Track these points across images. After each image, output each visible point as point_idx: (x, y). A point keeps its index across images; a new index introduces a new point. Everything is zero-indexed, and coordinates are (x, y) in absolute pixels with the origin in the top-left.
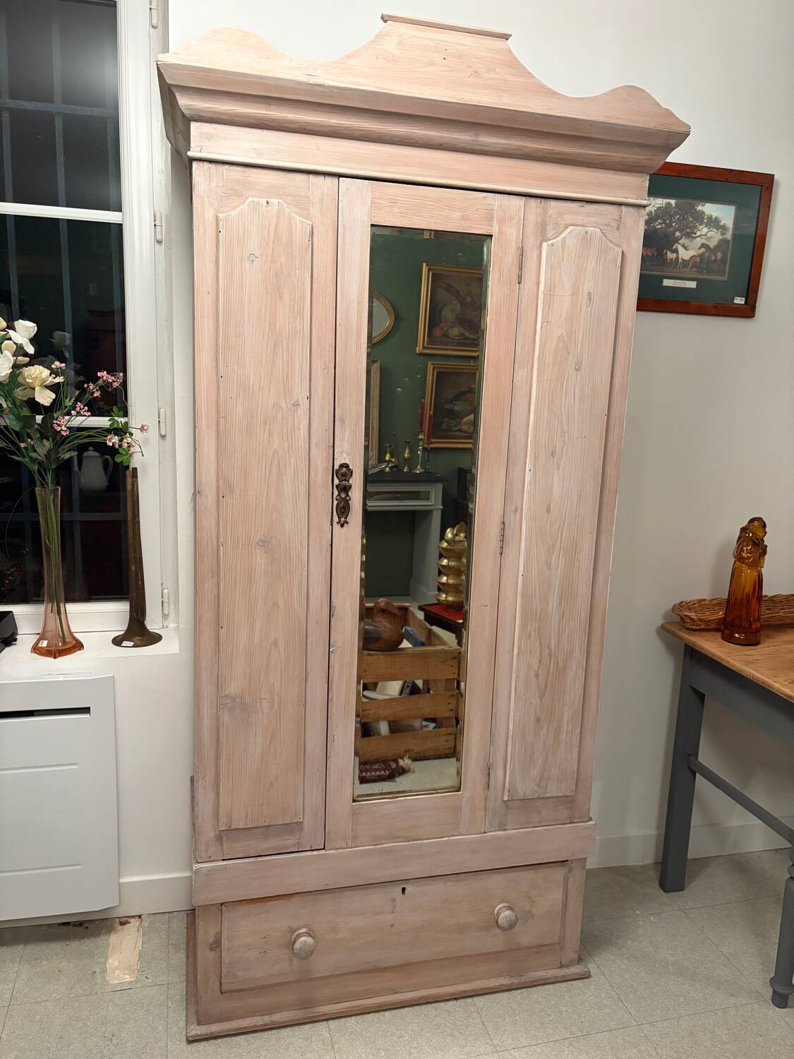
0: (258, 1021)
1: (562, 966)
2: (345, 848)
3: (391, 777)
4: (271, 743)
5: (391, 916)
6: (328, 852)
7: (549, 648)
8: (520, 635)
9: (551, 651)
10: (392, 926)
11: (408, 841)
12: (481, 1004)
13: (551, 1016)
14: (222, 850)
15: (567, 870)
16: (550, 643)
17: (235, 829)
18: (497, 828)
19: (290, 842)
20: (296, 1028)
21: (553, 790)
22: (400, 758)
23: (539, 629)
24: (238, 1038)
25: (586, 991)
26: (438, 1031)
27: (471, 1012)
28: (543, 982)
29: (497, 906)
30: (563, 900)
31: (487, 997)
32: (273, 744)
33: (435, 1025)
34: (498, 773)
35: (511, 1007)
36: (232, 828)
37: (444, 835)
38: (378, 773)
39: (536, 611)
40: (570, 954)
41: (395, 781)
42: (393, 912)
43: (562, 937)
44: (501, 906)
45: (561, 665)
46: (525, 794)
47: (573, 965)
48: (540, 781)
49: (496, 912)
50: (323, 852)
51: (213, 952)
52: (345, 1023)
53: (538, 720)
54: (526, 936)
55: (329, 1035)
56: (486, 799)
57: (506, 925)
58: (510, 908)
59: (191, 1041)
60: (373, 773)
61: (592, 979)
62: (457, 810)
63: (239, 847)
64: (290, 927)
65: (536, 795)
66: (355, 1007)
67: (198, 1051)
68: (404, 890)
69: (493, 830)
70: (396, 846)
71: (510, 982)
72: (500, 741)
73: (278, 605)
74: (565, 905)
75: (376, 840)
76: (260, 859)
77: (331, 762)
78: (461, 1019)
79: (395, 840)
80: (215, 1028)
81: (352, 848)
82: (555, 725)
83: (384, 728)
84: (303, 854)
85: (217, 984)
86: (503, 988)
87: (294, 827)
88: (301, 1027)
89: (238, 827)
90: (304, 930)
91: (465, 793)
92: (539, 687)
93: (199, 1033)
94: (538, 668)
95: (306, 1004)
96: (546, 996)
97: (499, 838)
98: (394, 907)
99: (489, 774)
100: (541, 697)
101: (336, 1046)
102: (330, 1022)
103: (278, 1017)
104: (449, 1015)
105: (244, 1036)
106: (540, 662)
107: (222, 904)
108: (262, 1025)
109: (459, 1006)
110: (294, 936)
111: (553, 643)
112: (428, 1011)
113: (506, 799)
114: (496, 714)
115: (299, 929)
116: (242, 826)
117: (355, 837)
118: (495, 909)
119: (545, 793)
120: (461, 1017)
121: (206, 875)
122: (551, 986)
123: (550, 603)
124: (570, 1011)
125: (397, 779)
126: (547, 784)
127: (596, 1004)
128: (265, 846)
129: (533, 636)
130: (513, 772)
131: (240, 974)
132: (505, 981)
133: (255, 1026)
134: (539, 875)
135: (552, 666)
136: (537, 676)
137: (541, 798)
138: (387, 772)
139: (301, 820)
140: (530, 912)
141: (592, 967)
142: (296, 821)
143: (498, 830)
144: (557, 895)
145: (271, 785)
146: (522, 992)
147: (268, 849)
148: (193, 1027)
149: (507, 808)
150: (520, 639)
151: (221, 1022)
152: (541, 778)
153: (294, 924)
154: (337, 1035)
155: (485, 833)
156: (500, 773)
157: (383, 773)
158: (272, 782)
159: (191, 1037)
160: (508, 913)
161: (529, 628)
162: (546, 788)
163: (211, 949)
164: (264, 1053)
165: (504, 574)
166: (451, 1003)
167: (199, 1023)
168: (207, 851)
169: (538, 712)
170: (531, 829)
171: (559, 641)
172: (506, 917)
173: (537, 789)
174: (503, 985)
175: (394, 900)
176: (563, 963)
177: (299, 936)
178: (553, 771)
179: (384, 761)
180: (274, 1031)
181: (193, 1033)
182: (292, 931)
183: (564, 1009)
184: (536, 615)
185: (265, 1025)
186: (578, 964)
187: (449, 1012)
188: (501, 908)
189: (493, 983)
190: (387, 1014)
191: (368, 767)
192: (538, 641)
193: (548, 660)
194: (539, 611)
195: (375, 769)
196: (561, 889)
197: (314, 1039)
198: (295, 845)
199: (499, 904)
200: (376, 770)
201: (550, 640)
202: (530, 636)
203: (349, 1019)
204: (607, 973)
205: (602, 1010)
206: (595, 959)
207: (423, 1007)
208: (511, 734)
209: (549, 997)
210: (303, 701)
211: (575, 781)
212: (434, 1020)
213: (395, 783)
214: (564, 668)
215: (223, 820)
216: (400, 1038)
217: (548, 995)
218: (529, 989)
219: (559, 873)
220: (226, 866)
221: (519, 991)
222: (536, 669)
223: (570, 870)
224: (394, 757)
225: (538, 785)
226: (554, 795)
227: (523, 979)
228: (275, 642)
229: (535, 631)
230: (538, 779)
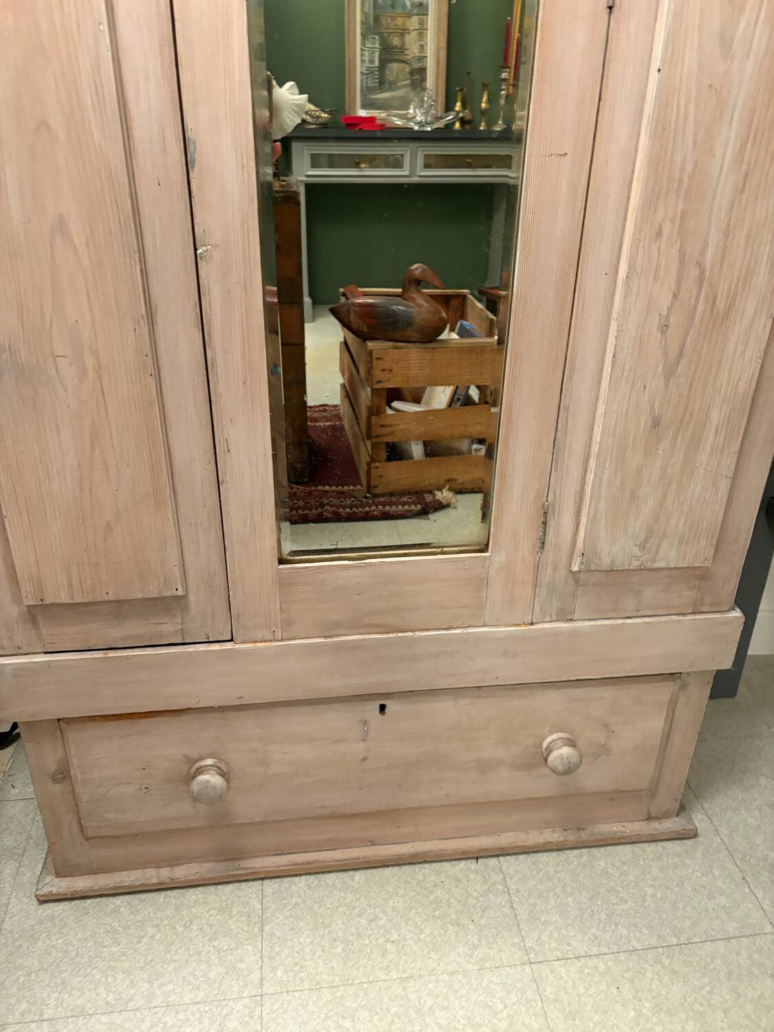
0: (151, 875)
1: (649, 818)
2: (270, 641)
3: (424, 513)
4: (93, 448)
5: (362, 745)
6: (237, 646)
7: (700, 264)
8: (639, 229)
9: (703, 272)
10: (364, 759)
11: (388, 633)
12: (511, 871)
13: (626, 902)
14: (40, 639)
15: (678, 687)
16: (703, 253)
17: (52, 605)
18: (554, 618)
19: (168, 627)
20: (212, 888)
21: (670, 556)
22: (438, 490)
23: (682, 219)
24: (118, 901)
25: (688, 861)
26: (437, 913)
27: (494, 884)
28: (617, 842)
29: (547, 737)
30: (663, 730)
31: (521, 857)
32: (97, 450)
33: (432, 902)
34: (563, 523)
35: (559, 880)
36: (47, 601)
37: (454, 626)
38: (406, 507)
39: (682, 169)
40: (665, 800)
41: (429, 519)
42: (365, 741)
43: (656, 782)
44: (554, 737)
45: (721, 304)
46: (613, 562)
47: (668, 817)
48: (646, 540)
49: (545, 745)
50: (229, 646)
51: (58, 785)
52: (291, 886)
53: (656, 423)
54: (593, 779)
55: (258, 906)
56: (537, 567)
57: (560, 768)
58: (572, 743)
59: (43, 900)
60: (400, 507)
61: (699, 839)
62: (481, 583)
63: (71, 632)
64: (185, 756)
65: (636, 564)
66: (308, 863)
67: (52, 918)
68: (382, 708)
69: (547, 619)
70: (364, 640)
71: (561, 839)
72: (572, 463)
73: (49, 127)
74: (667, 737)
75: (328, 629)
76: (112, 654)
77: (229, 491)
78: (476, 894)
79: (360, 631)
80: (82, 883)
81: (282, 640)
82: (689, 434)
83: (417, 450)
84: (191, 648)
85: (75, 827)
86: (548, 847)
87: (172, 604)
88: (219, 887)
89: (59, 601)
90: (210, 762)
91: (496, 556)
92: (666, 354)
93: (54, 892)
94: (669, 310)
95: (231, 855)
96: (620, 864)
97: (557, 633)
98: (367, 733)
99: (545, 523)
100: (669, 374)
101: (267, 928)
102: (267, 882)
103: (181, 872)
104: (457, 886)
105: (127, 898)
106: (675, 296)
107: (59, 720)
108: (156, 884)
109: (476, 871)
110: (193, 770)
111: (709, 253)
112: (424, 875)
113: (575, 568)
114: (567, 410)
115: (202, 758)
116: (64, 598)
117: (287, 623)
118: (544, 740)
119: (654, 561)
120: (476, 890)
121: (16, 676)
122: (628, 847)
123: (718, 152)
124: (659, 895)
125: (430, 516)
126: (659, 546)
127: (704, 887)
128: (117, 632)
129: (666, 232)
130: (593, 521)
131: (110, 816)
132: (555, 836)
133: (143, 885)
134: (626, 695)
135: (700, 308)
136: (664, 328)
137: (646, 569)
138: (419, 507)
139: (180, 593)
140: (605, 746)
141: (699, 820)
142: (168, 594)
143: (556, 621)
144: (655, 724)
145: (109, 527)
146: (581, 856)
147: (125, 639)
148: (48, 879)
149: (577, 581)
150: (636, 242)
151: (94, 874)
152: (650, 533)
153: (192, 752)
154: (274, 907)
155: (532, 624)
156: (567, 521)
157: (413, 507)
158: (108, 523)
159: (42, 896)
160: (566, 751)
161: (661, 212)
162: (657, 552)
163: (55, 781)
164: (151, 930)
165: (614, 68)
166: (462, 864)
167: (58, 875)
168: (11, 638)
169: (657, 404)
170: (620, 621)
171: (725, 247)
172: (561, 757)
173: (638, 553)
174: (549, 842)
175: (365, 723)
176: (653, 814)
177: (200, 771)
178: (673, 523)
179: (417, 493)
180: (176, 892)
181: (45, 890)
182: (191, 761)
183: (649, 891)
184: (680, 181)
185: (160, 884)
186: (677, 816)
187: (458, 880)
188: (553, 741)
189: (534, 838)
190: (358, 876)
191: (394, 499)
192: (677, 246)
193: (695, 291)
194: (689, 168)
195: (404, 502)
196: (664, 715)
197: (235, 911)
198: (175, 632)
199: (552, 733)
200: (404, 504)
201: (706, 245)
202: (659, 234)
203: (296, 879)
204: (724, 831)
205: (714, 897)
206: (706, 806)
207: (417, 867)
208: (595, 449)
209: (626, 868)
210: (150, 365)
211: (714, 542)
212: (432, 892)
213: (427, 521)
214: (727, 313)
215: (26, 588)
216: (373, 920)
217: (624, 863)
218: (595, 850)
219: (664, 692)
220: (49, 663)
221: (576, 852)
222: (665, 312)
223: (684, 687)
224: (430, 488)
225: (642, 547)
226: (672, 565)
227: (584, 836)
228: (61, 225)
229: (672, 221)
230: (643, 535)
